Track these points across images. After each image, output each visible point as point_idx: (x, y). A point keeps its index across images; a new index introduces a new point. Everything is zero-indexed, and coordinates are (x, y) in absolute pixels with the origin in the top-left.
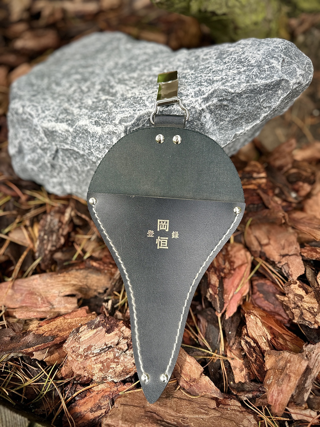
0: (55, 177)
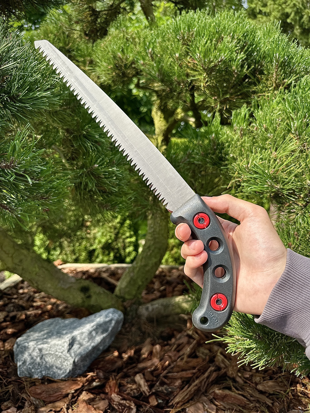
0: (39, 369)
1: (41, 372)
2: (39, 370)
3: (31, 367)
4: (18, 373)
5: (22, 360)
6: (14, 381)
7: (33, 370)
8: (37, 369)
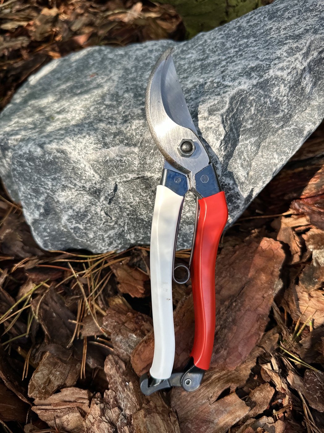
1: (121, 235)
2: (112, 233)
3: (81, 227)
4: (39, 241)
5: (38, 207)
6: (34, 270)
7: (91, 236)
8: (106, 231)
